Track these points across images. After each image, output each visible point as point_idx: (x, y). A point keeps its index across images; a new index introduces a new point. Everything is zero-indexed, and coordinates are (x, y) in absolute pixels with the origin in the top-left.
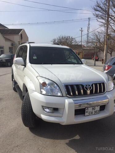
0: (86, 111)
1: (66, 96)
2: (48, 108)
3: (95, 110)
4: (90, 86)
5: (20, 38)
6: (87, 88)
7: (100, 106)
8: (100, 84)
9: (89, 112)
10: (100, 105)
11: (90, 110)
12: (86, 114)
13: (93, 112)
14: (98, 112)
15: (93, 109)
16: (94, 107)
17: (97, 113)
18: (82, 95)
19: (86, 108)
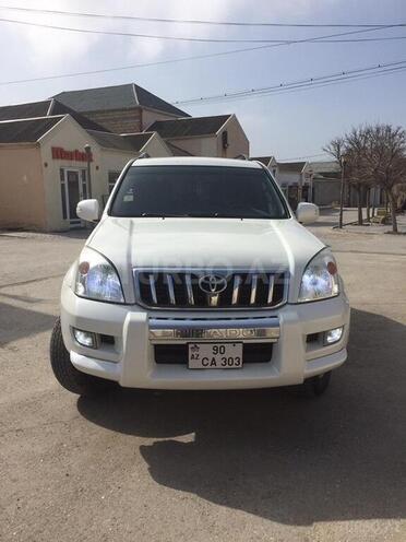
0: (190, 353)
1: (136, 304)
2: (88, 334)
3: (227, 356)
4: (219, 279)
5: (221, 143)
7: (245, 344)
9: (201, 358)
10: (244, 341)
11: (206, 351)
12: (192, 363)
13: (219, 362)
14: (235, 362)
15: (216, 351)
16: (219, 345)
17: (234, 366)
18: (192, 306)
19: (191, 346)
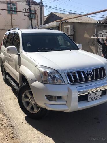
0: (89, 96)
1: (68, 83)
3: (98, 95)
4: (90, 72)
6: (88, 74)
7: (102, 91)
8: (100, 69)
9: (91, 98)
12: (89, 100)
13: (96, 98)
14: (100, 97)
16: (96, 93)
17: (99, 98)
18: (84, 81)
19: (89, 94)
